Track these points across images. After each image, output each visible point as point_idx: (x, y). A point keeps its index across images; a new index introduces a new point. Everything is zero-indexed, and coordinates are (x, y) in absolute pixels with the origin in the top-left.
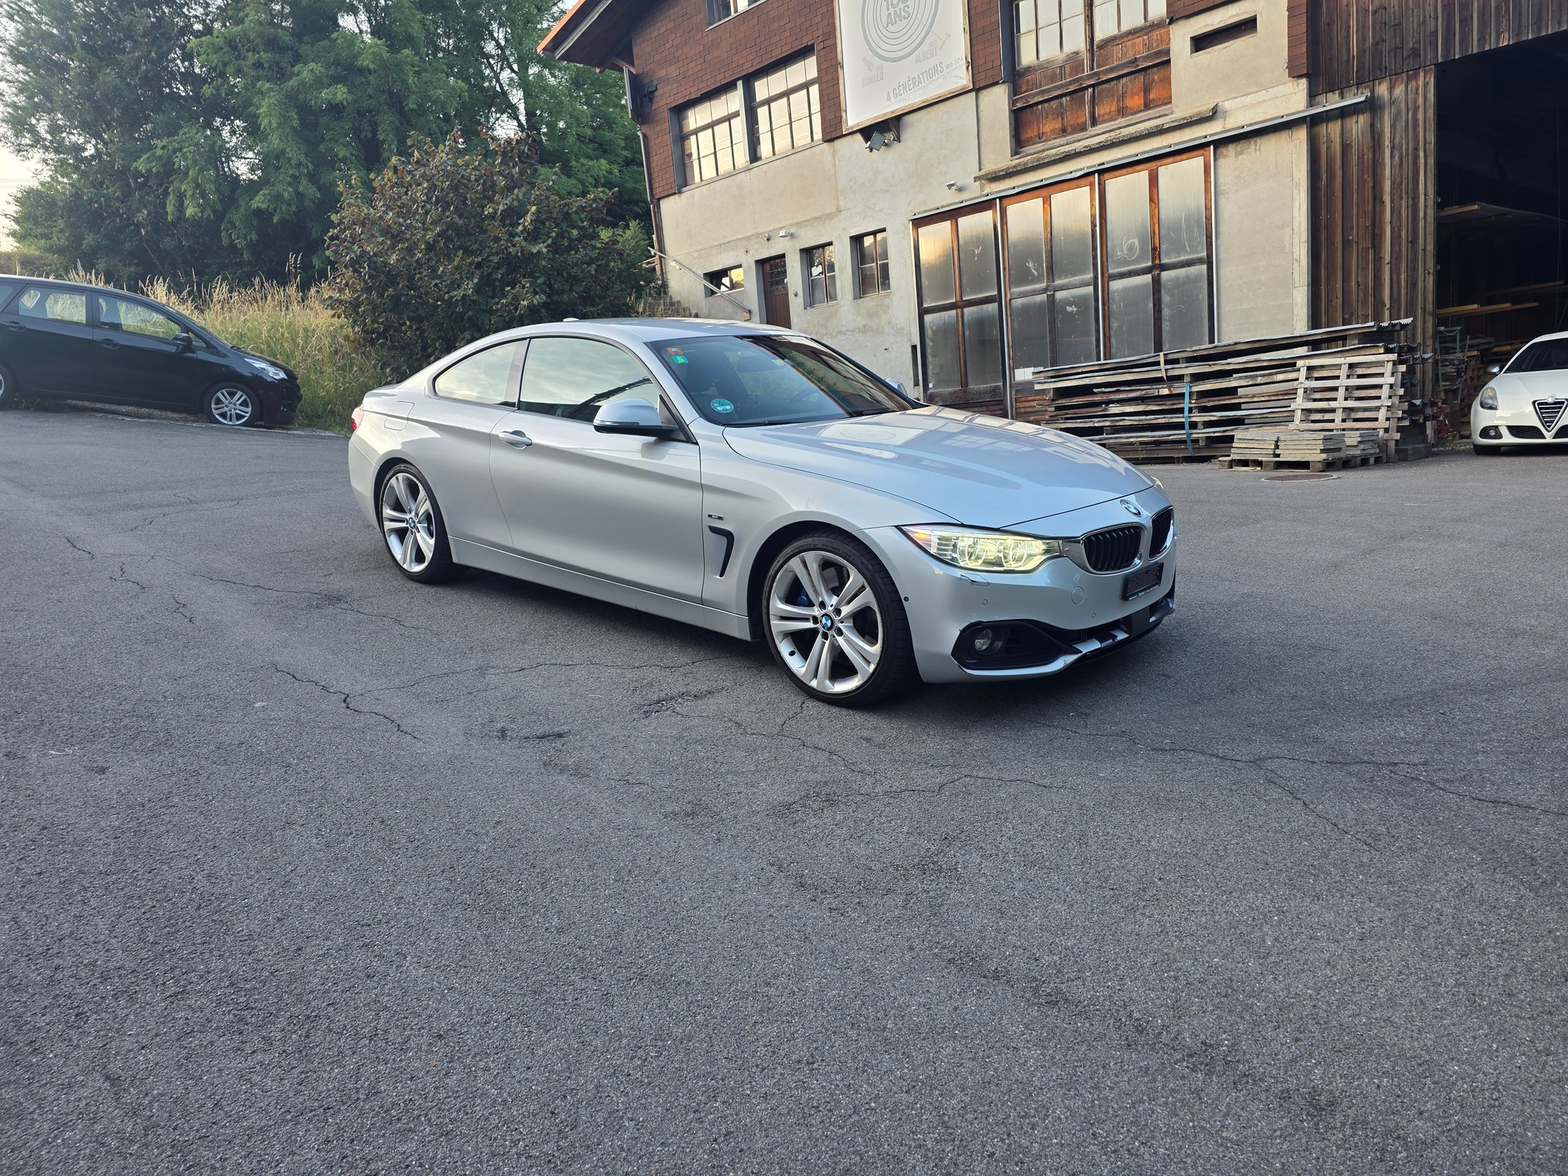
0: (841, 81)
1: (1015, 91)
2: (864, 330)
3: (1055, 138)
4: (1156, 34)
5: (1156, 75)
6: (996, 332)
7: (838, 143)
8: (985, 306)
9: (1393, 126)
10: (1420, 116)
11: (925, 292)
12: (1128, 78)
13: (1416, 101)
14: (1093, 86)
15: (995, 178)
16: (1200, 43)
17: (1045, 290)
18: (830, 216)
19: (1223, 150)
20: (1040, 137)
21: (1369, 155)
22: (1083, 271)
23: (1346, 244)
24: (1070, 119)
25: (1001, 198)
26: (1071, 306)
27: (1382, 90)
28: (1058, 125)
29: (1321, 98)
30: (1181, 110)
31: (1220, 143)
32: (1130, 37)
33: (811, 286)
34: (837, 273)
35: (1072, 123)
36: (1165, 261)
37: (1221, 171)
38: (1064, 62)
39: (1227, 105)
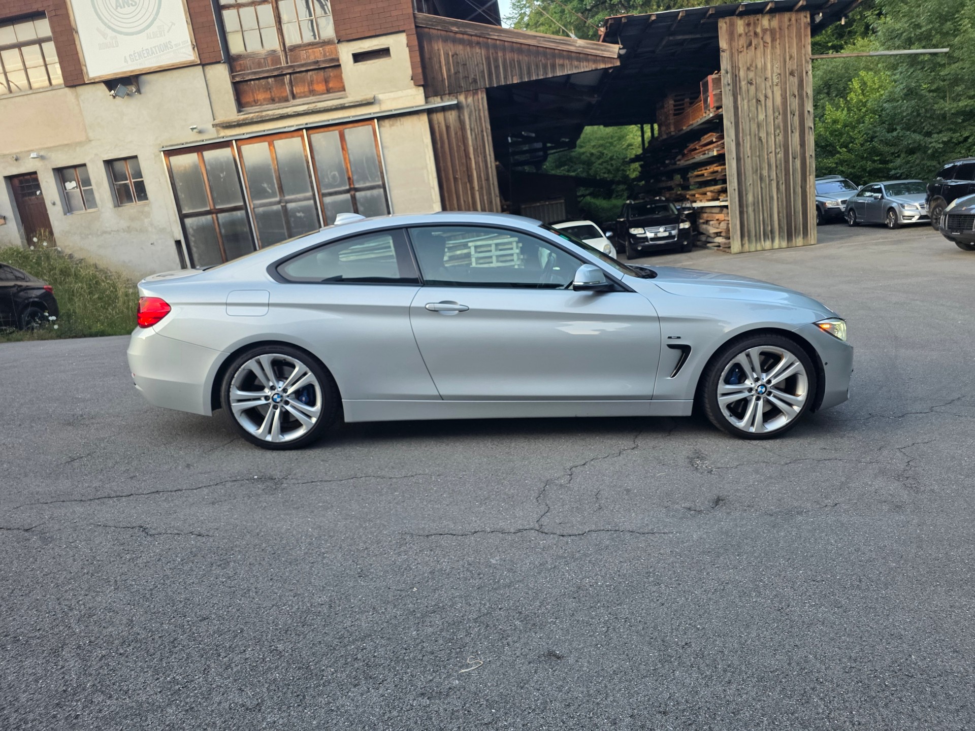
0: (77, 42)
1: (232, 70)
2: (129, 230)
3: (267, 104)
4: (327, 48)
5: (332, 73)
6: (247, 229)
7: (80, 90)
8: (235, 213)
9: (470, 118)
10: (482, 115)
11: (182, 203)
12: (313, 72)
13: (479, 106)
14: (290, 74)
15: (228, 126)
16: (358, 57)
17: (279, 202)
18: (80, 144)
19: (382, 123)
20: (256, 102)
21: (460, 133)
22: (306, 191)
23: (455, 179)
24: (276, 93)
25: (236, 140)
26: (299, 212)
27: (462, 98)
28: (268, 96)
29: (431, 99)
30: (352, 97)
31: (380, 119)
32: (310, 47)
33: (66, 198)
34: (94, 186)
35: (278, 95)
36: (357, 186)
37: (383, 135)
38: (265, 55)
39: (380, 97)
